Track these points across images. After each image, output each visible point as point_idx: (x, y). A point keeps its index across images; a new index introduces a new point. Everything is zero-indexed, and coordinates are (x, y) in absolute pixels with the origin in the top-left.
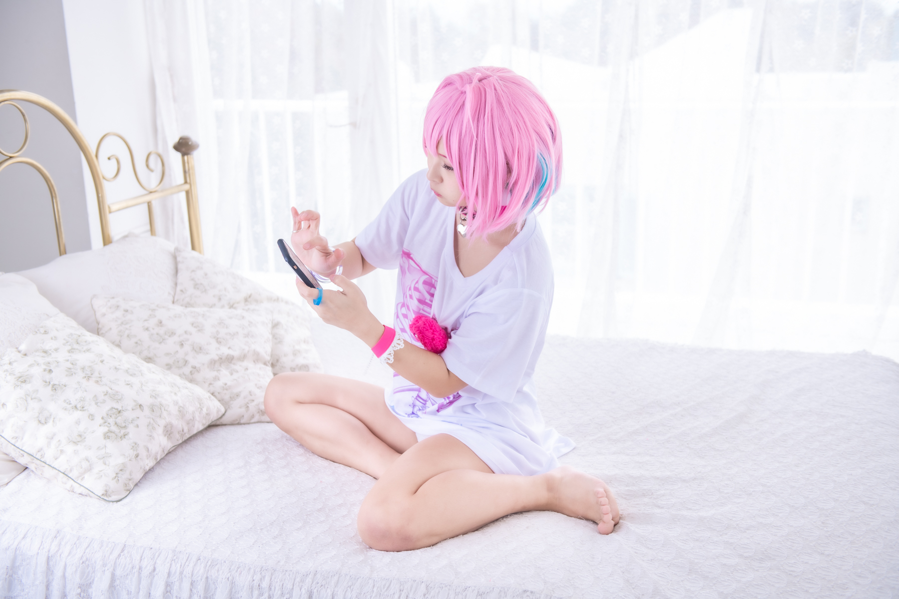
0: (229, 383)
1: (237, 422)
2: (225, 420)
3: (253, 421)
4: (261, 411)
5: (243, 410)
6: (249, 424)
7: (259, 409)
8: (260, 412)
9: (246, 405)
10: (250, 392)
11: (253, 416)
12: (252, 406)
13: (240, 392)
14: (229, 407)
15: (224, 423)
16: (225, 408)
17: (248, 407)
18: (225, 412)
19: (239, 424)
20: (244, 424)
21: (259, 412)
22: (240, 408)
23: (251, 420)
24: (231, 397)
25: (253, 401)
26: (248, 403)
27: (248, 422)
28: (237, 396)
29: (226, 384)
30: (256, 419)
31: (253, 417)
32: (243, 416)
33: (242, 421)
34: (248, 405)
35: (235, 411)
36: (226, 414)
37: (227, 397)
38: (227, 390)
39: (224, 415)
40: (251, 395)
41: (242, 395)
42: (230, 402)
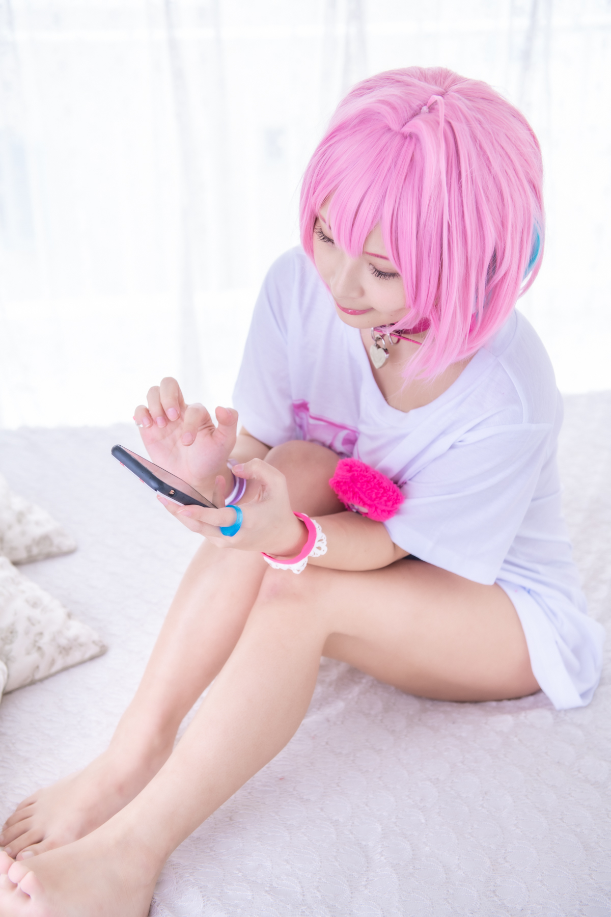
1: (29, 680)
3: (54, 669)
4: (63, 647)
5: (35, 656)
6: (47, 678)
7: (59, 646)
9: (35, 645)
10: (29, 619)
11: (53, 662)
12: (44, 642)
13: (13, 624)
14: (9, 659)
17: (39, 648)
18: (9, 673)
19: (33, 683)
20: (42, 680)
21: (60, 653)
22: (28, 653)
23: (50, 669)
25: (41, 634)
26: (36, 641)
27: (47, 674)
28: (12, 632)
30: (58, 666)
32: (38, 667)
33: (38, 676)
34: (37, 644)
35: (22, 662)
40: (33, 625)
41: (21, 628)
42: (7, 647)
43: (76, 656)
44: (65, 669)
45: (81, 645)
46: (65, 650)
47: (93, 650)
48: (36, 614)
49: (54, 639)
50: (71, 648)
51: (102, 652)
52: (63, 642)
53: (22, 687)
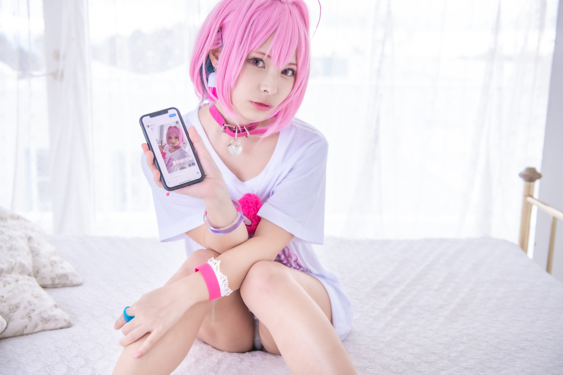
0: (6, 296)
1: (20, 333)
2: (8, 333)
3: (36, 330)
4: (45, 319)
5: (26, 320)
6: (31, 334)
7: (42, 317)
8: (44, 321)
9: (28, 315)
10: (29, 302)
11: (36, 325)
12: (34, 315)
13: (19, 303)
14: (10, 320)
15: (6, 336)
16: (6, 320)
17: (30, 317)
18: (7, 325)
19: (22, 335)
20: (27, 334)
21: (42, 321)
22: (22, 318)
23: (34, 329)
24: (10, 309)
25: (34, 310)
26: (29, 313)
27: (32, 332)
28: (17, 307)
29: (3, 297)
30: (39, 328)
31: (37, 327)
32: (26, 326)
33: (25, 332)
34: (29, 315)
35: (18, 322)
36: (9, 327)
37: (6, 310)
38: (5, 302)
39: (6, 328)
40: (31, 305)
41: (22, 306)
42: (12, 314)
43: (52, 325)
44: (44, 330)
45: (56, 320)
46: (45, 320)
47: (64, 324)
48: (35, 301)
49: (40, 313)
50: (49, 320)
51: (69, 326)
52: (45, 316)
53: (14, 336)
